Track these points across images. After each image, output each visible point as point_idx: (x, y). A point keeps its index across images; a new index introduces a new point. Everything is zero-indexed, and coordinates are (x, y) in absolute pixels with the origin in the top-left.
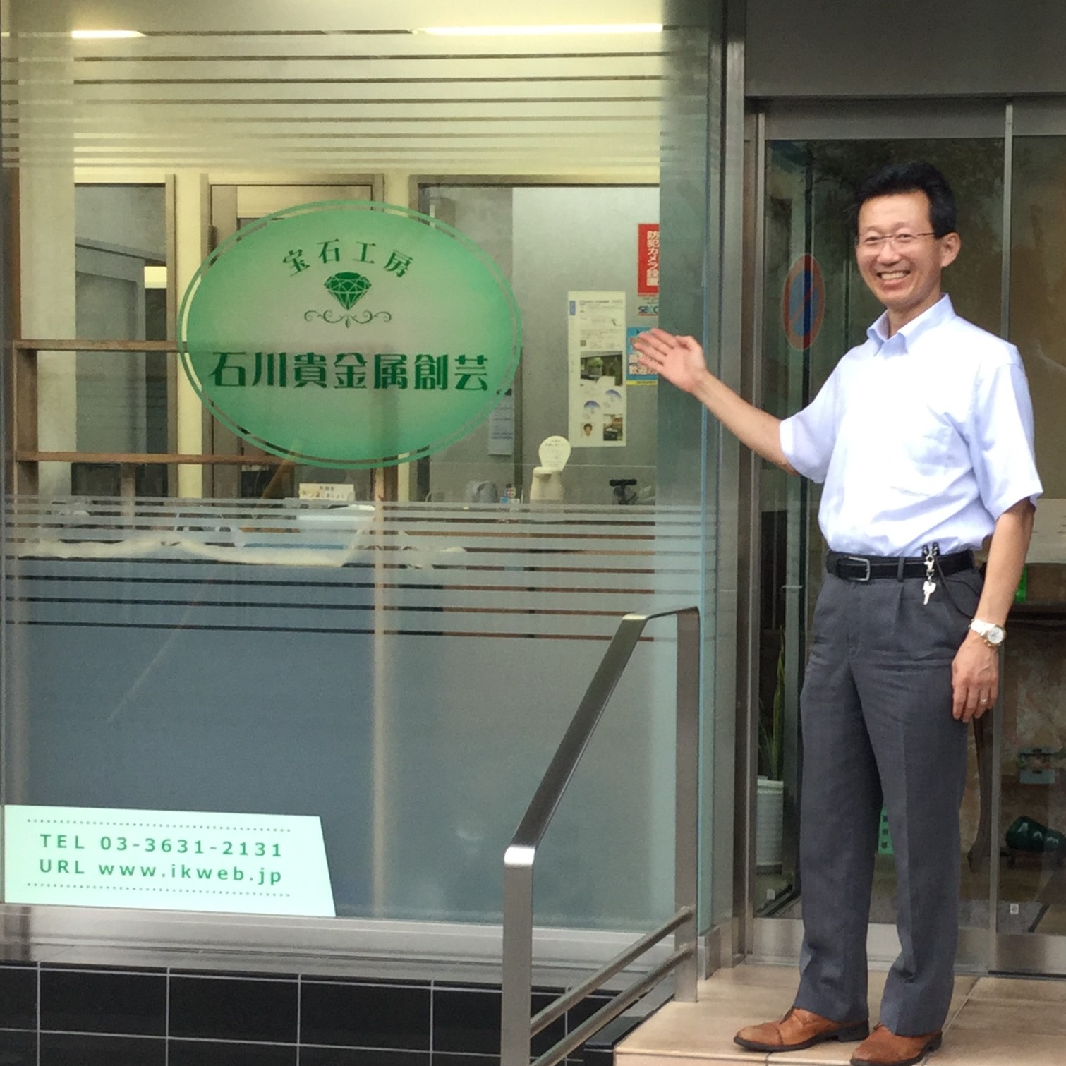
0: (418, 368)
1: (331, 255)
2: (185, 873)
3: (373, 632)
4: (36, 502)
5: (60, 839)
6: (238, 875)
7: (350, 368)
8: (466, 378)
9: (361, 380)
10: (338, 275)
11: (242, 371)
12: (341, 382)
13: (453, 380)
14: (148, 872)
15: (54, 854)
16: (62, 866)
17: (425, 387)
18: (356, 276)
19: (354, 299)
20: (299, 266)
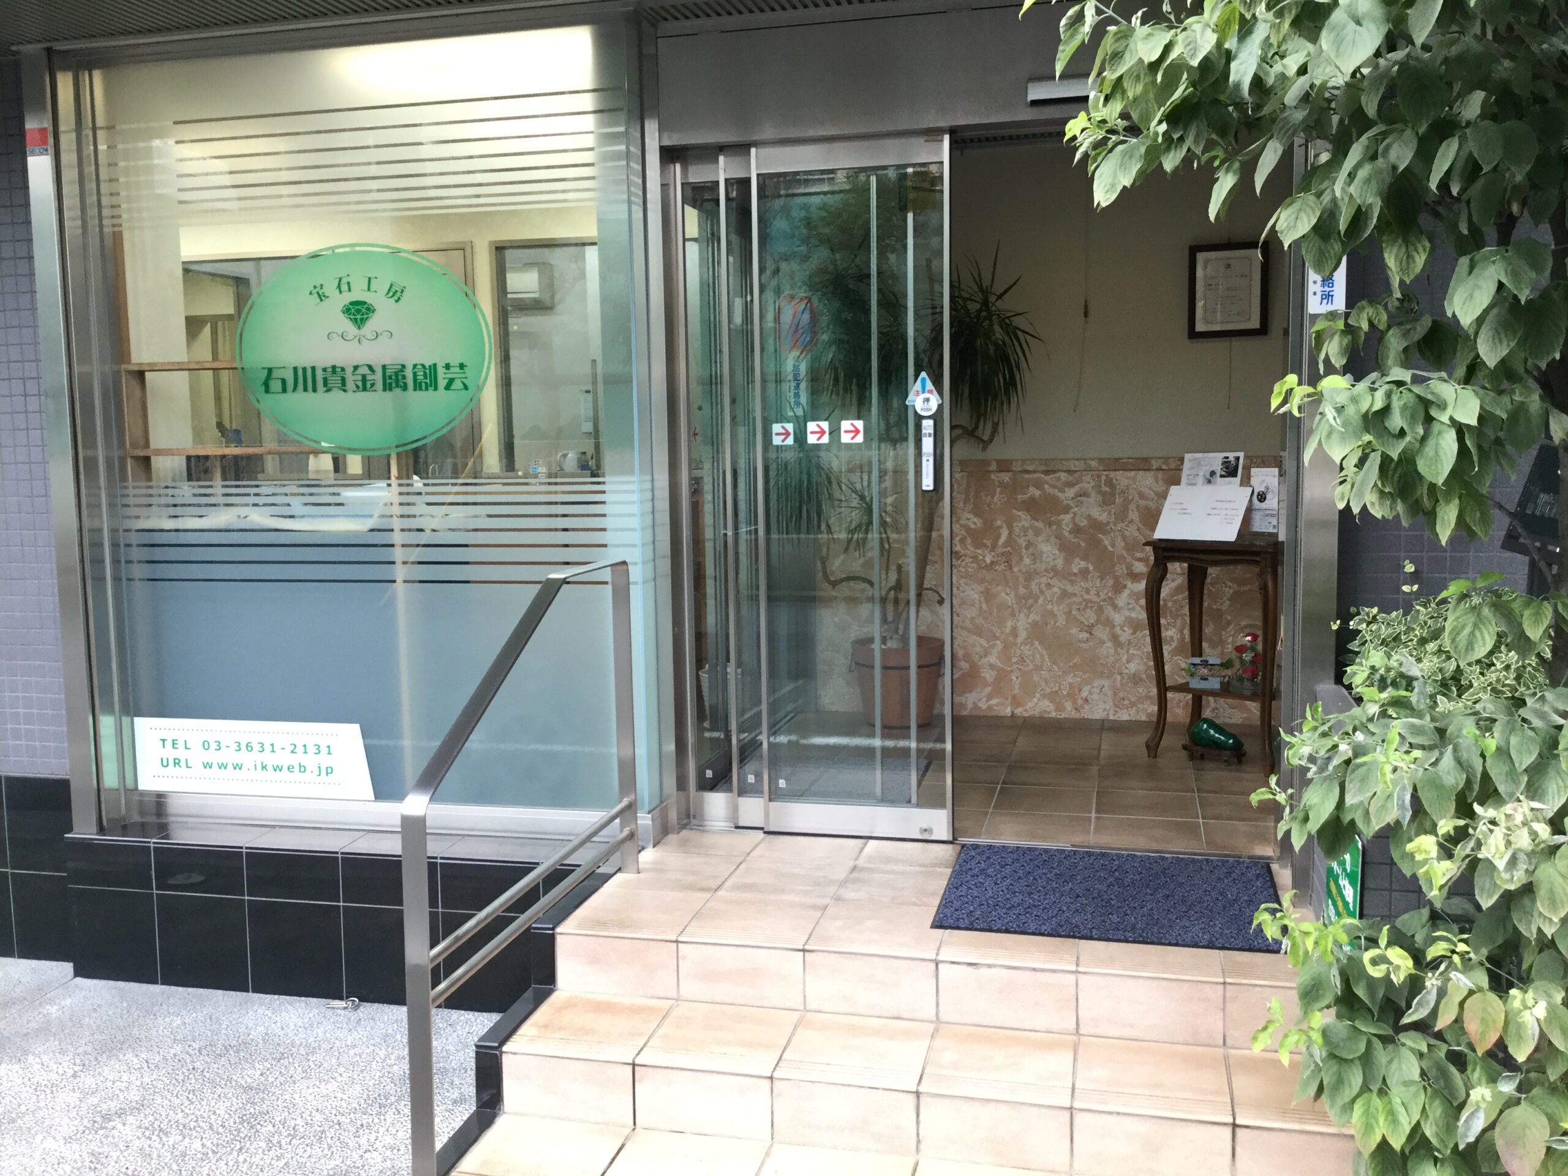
0: (415, 374)
1: (344, 287)
2: (264, 767)
3: (394, 581)
4: (150, 487)
5: (174, 743)
6: (302, 769)
7: (364, 376)
8: (451, 381)
9: (372, 385)
10: (352, 303)
11: (284, 381)
12: (357, 387)
13: (442, 383)
14: (238, 767)
15: (170, 753)
16: (177, 762)
17: (421, 389)
18: (365, 303)
19: (363, 321)
20: (321, 297)
